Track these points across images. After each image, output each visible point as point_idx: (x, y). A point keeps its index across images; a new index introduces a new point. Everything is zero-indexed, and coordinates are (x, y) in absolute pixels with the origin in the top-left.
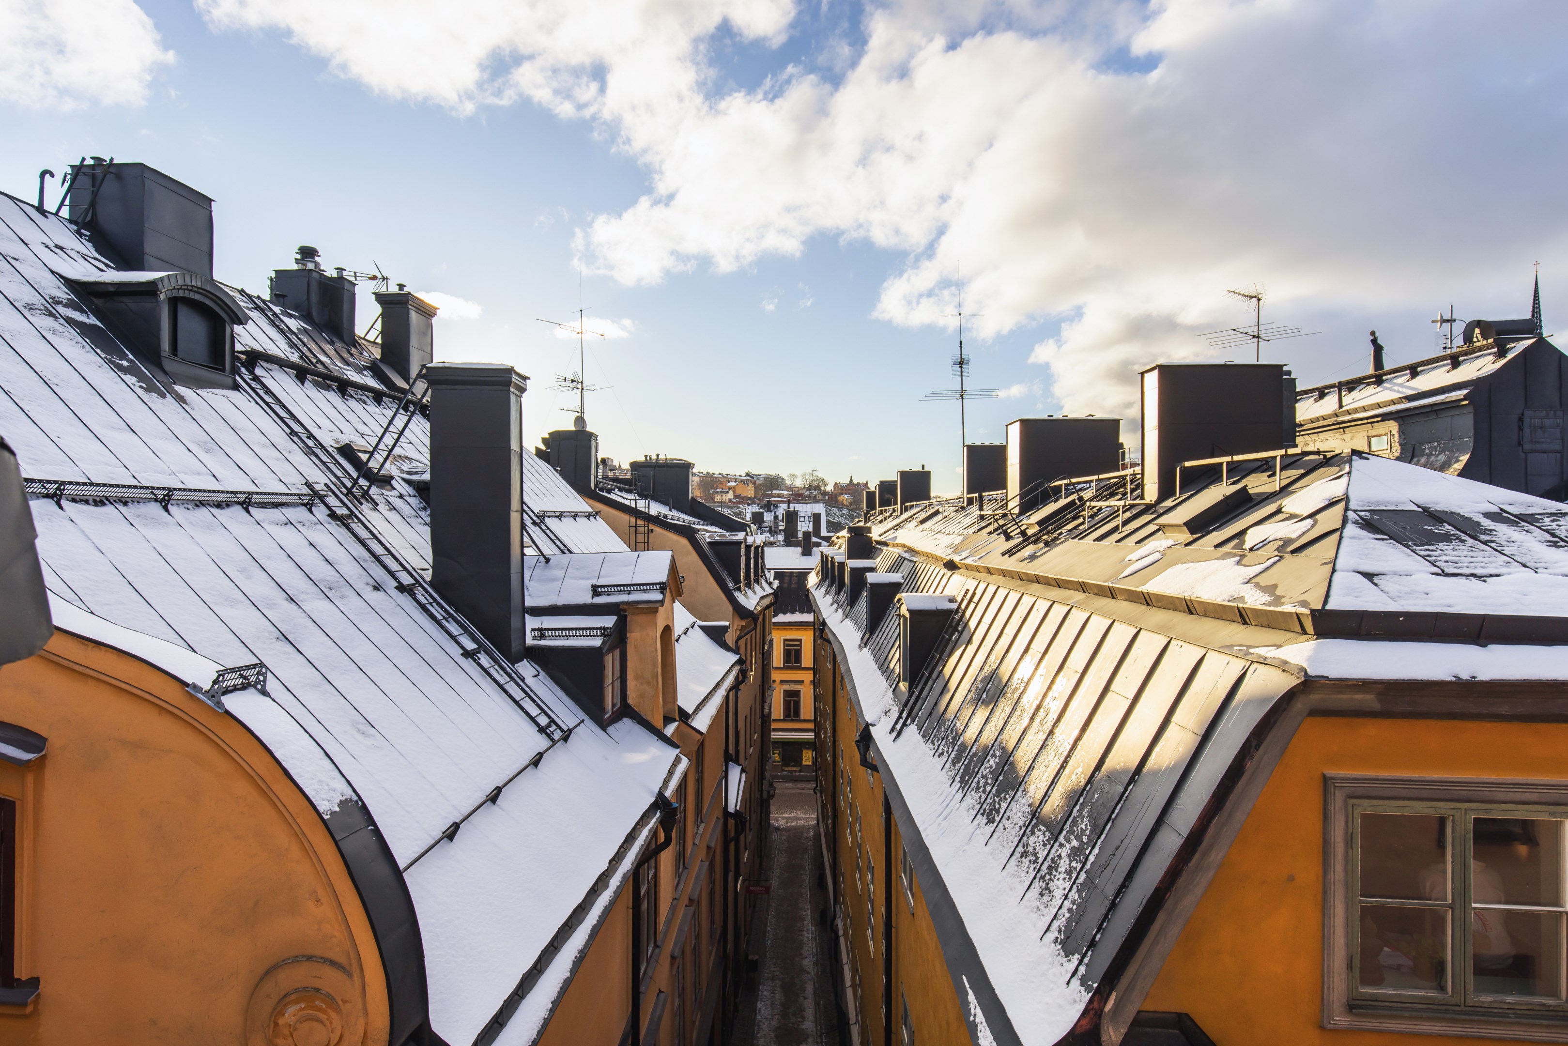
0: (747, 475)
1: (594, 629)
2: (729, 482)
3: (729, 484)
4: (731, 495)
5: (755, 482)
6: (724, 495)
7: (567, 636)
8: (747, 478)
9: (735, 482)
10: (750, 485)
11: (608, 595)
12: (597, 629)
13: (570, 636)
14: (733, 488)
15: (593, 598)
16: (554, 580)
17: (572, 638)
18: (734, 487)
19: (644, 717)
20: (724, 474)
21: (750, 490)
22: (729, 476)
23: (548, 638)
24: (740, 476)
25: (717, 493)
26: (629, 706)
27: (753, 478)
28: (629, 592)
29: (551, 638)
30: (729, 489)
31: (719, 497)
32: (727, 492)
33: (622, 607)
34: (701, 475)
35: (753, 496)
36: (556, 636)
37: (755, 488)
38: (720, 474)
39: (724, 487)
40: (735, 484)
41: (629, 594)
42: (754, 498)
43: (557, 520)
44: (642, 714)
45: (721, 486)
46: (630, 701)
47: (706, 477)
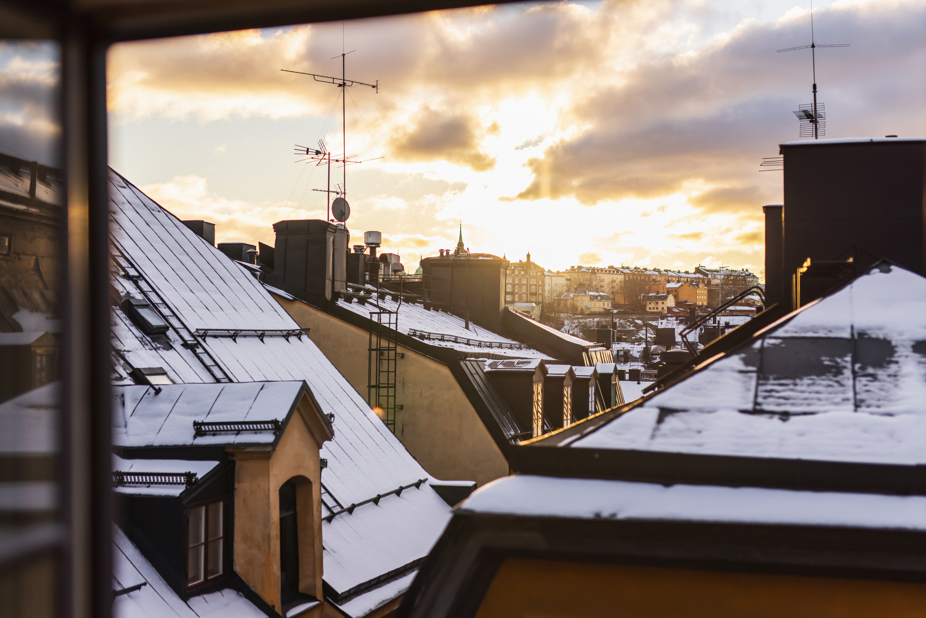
0: (698, 270)
1: (177, 475)
2: (669, 282)
3: (669, 285)
4: (671, 302)
5: (709, 281)
6: (660, 302)
7: (148, 483)
8: (698, 275)
9: (678, 282)
10: (701, 286)
11: (214, 435)
12: (180, 475)
13: (152, 483)
14: (675, 292)
15: (195, 437)
16: (157, 415)
17: (154, 485)
18: (676, 290)
19: (253, 589)
20: (662, 269)
21: (701, 295)
22: (670, 273)
23: (127, 485)
24: (687, 272)
25: (650, 299)
26: (235, 575)
27: (707, 275)
28: (238, 432)
29: (131, 485)
30: (668, 293)
31: (652, 305)
32: (665, 298)
33: (227, 450)
34: (627, 271)
35: (705, 304)
36: (137, 483)
37: (709, 291)
38: (655, 270)
39: (661, 291)
40: (678, 285)
41: (237, 434)
42: (707, 307)
43: (230, 340)
44: (251, 586)
45: (655, 287)
46: (237, 569)
47: (633, 274)
